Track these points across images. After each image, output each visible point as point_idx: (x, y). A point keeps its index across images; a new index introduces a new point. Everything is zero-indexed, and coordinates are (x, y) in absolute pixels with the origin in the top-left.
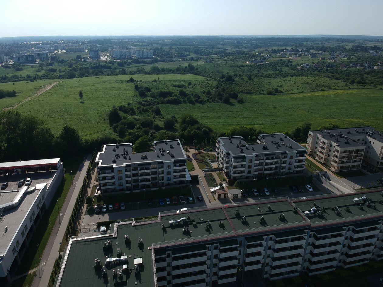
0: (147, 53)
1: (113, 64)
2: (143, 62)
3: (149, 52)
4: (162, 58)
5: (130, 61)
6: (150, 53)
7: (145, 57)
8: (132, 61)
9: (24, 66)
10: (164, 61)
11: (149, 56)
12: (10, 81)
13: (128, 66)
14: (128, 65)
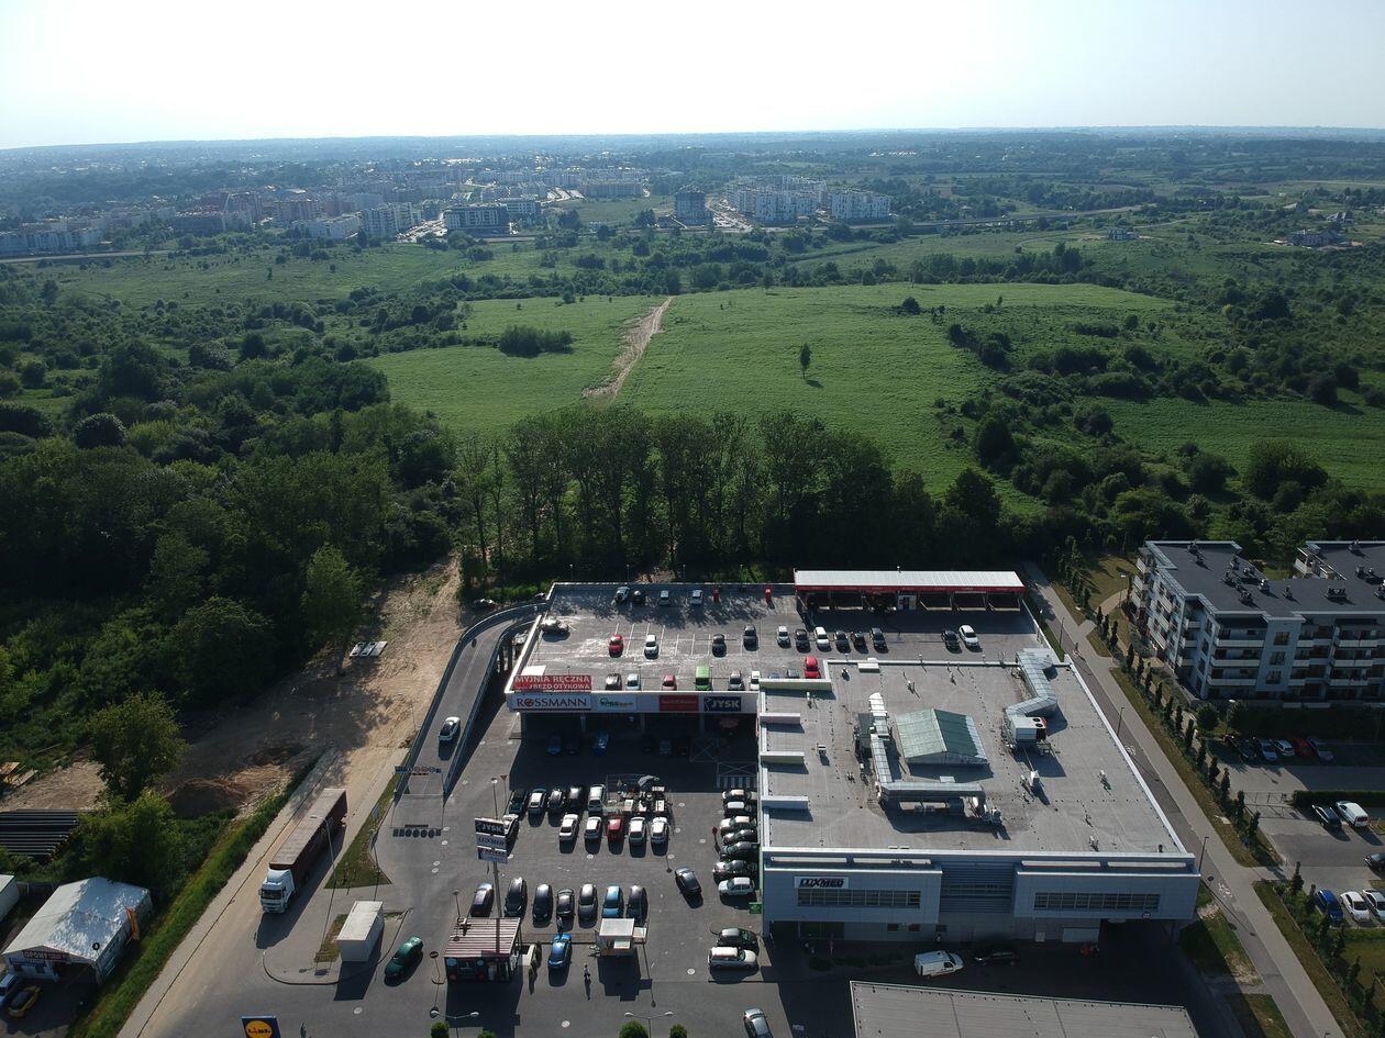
0: (870, 201)
1: (767, 243)
2: (863, 235)
3: (876, 200)
4: (923, 220)
5: (817, 231)
6: (880, 204)
7: (862, 216)
8: (825, 232)
9: (485, 243)
10: (932, 230)
11: (875, 215)
12: (490, 297)
13: (818, 252)
14: (817, 246)
